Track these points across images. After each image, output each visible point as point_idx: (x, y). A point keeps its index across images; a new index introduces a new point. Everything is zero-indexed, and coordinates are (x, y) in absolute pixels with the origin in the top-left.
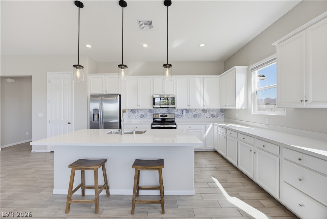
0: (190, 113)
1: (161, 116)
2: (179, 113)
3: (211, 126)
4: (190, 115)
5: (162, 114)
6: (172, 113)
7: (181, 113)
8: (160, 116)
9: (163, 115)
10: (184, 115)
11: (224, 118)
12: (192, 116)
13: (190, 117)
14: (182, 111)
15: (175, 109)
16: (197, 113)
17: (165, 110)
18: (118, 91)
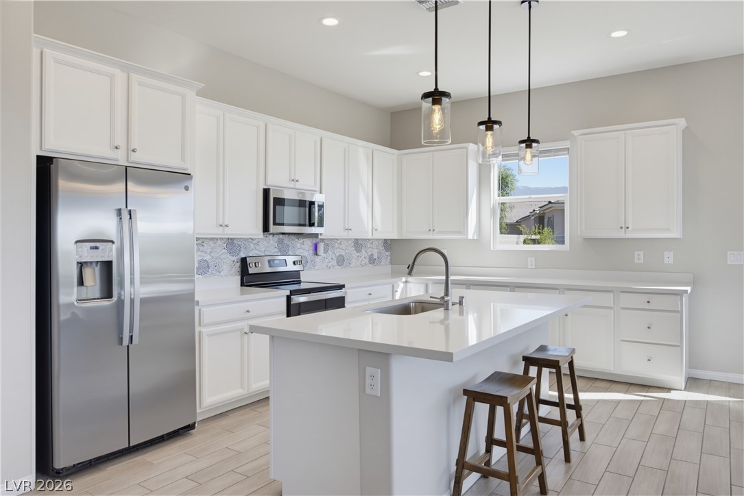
0: (330, 251)
3: (401, 285)
4: (330, 258)
5: (270, 258)
6: (290, 253)
7: (311, 252)
8: (266, 263)
10: (318, 259)
11: (391, 263)
12: (334, 262)
13: (330, 264)
14: (312, 248)
15: (297, 240)
16: (343, 253)
17: (271, 242)
18: (183, 159)
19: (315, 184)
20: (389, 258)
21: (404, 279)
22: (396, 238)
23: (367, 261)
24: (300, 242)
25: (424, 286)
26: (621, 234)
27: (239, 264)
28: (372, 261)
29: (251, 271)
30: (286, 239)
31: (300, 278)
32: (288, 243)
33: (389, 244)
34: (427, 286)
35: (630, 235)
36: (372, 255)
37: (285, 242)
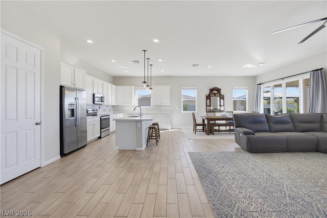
10: (100, 110)
11: (113, 111)
13: (102, 111)
14: (99, 107)
16: (104, 109)
18: (83, 87)
23: (108, 110)
26: (161, 104)
28: (110, 110)
33: (113, 106)
34: (124, 115)
35: (162, 105)
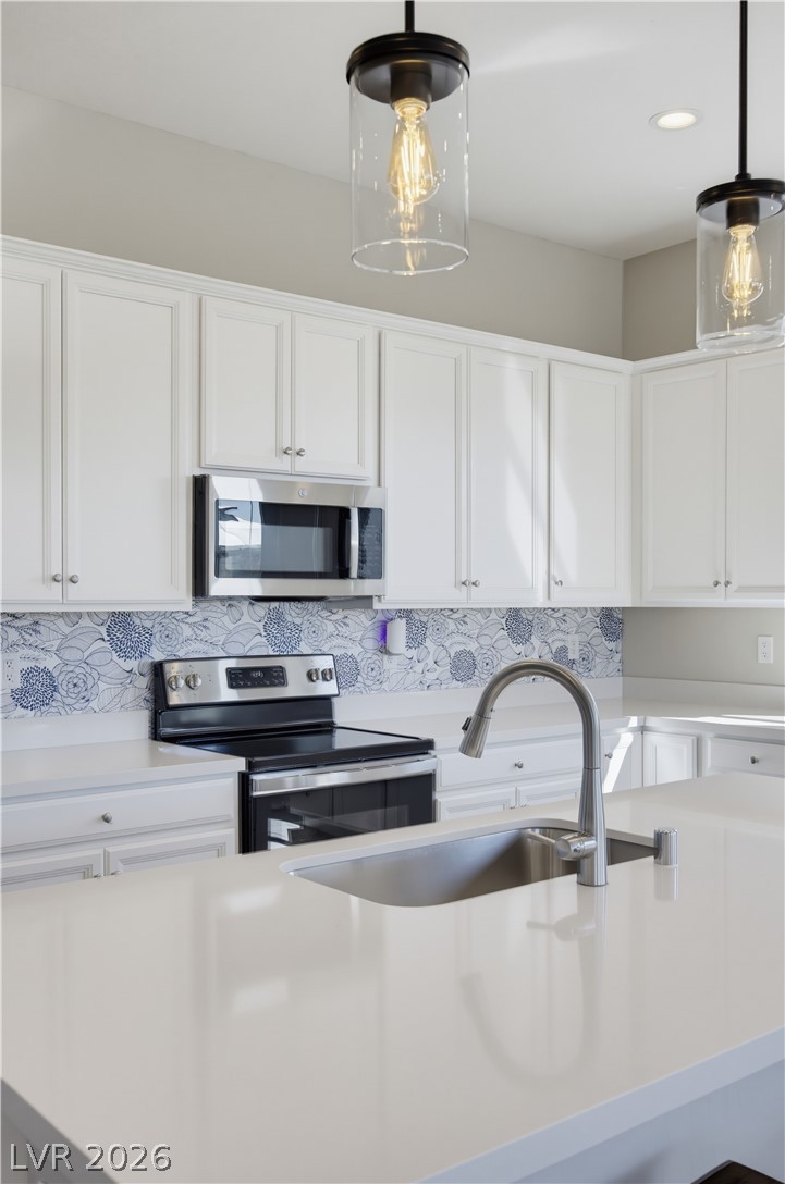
0: (428, 643)
1: (237, 678)
2: (355, 650)
3: (627, 738)
4: (430, 661)
5: (233, 663)
6: (305, 649)
7: (371, 644)
8: (223, 679)
9: (246, 671)
10: (390, 665)
11: (623, 672)
12: (444, 671)
13: (430, 677)
14: (374, 634)
15: (325, 613)
16: (472, 647)
17: (246, 619)
19: (360, 460)
20: (617, 657)
21: (634, 721)
22: (630, 606)
24: (334, 617)
25: (690, 741)
27: (144, 682)
29: (175, 698)
30: (291, 612)
31: (330, 715)
32: (298, 621)
36: (564, 649)
37: (289, 619)
